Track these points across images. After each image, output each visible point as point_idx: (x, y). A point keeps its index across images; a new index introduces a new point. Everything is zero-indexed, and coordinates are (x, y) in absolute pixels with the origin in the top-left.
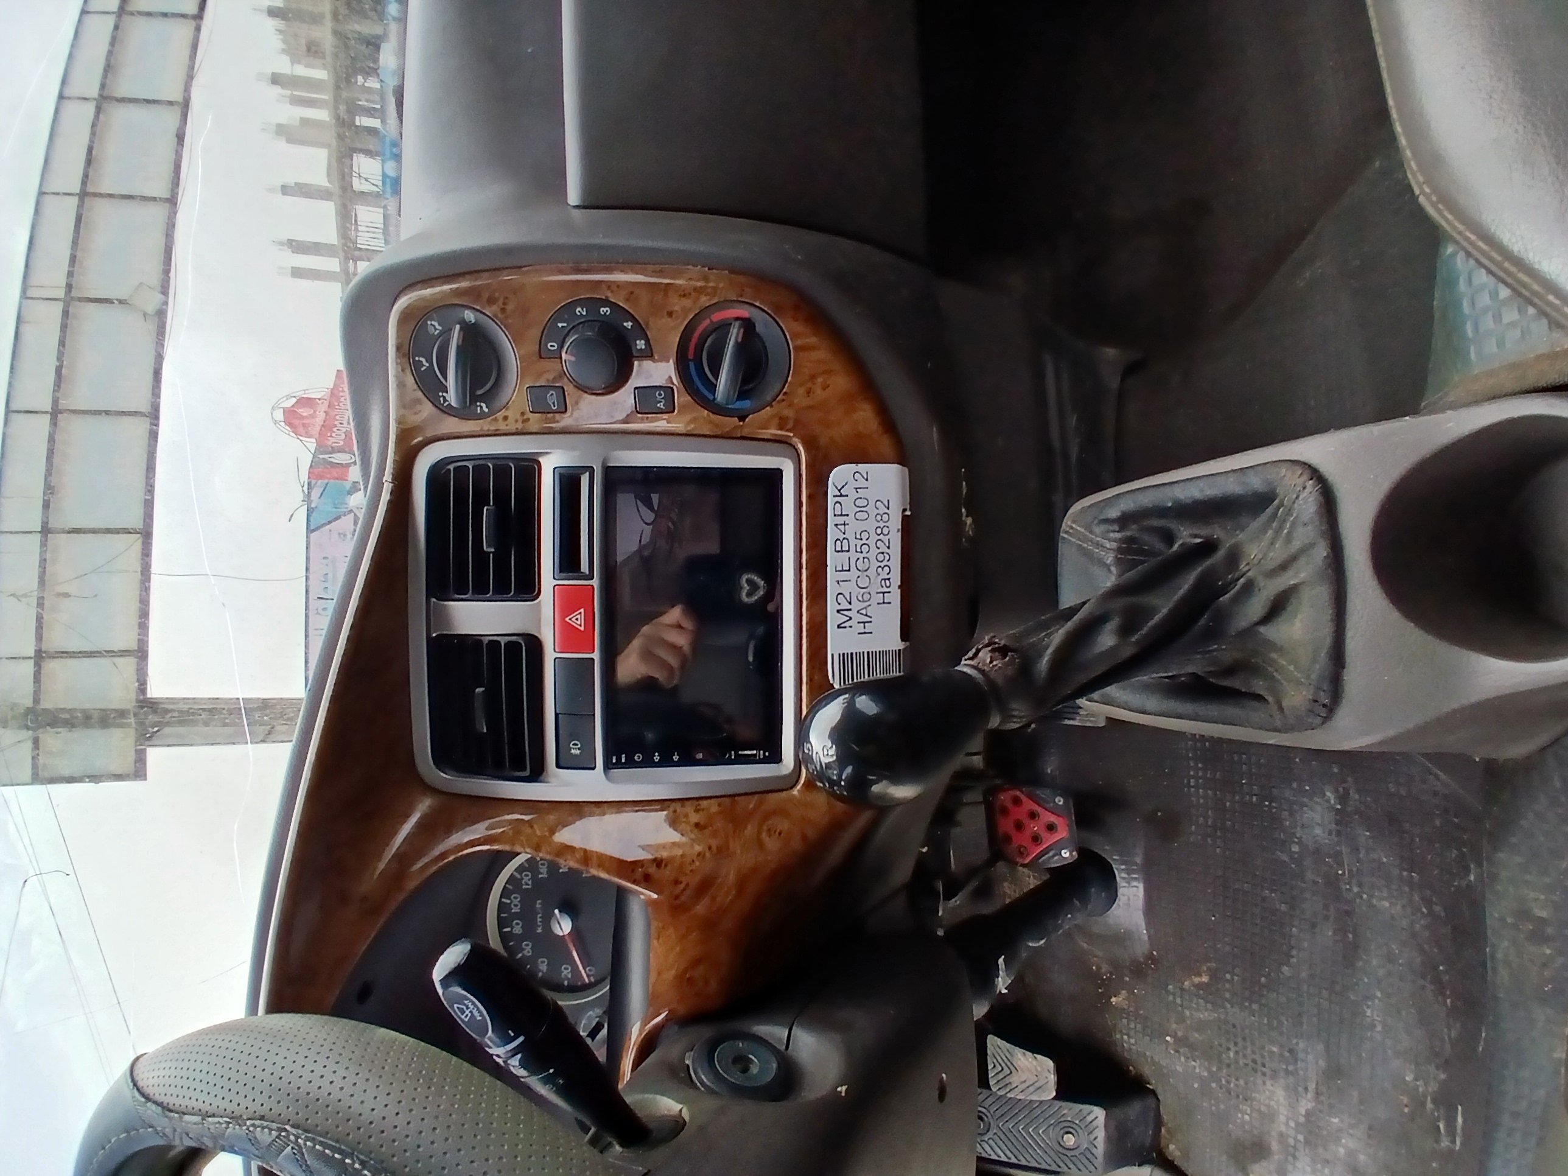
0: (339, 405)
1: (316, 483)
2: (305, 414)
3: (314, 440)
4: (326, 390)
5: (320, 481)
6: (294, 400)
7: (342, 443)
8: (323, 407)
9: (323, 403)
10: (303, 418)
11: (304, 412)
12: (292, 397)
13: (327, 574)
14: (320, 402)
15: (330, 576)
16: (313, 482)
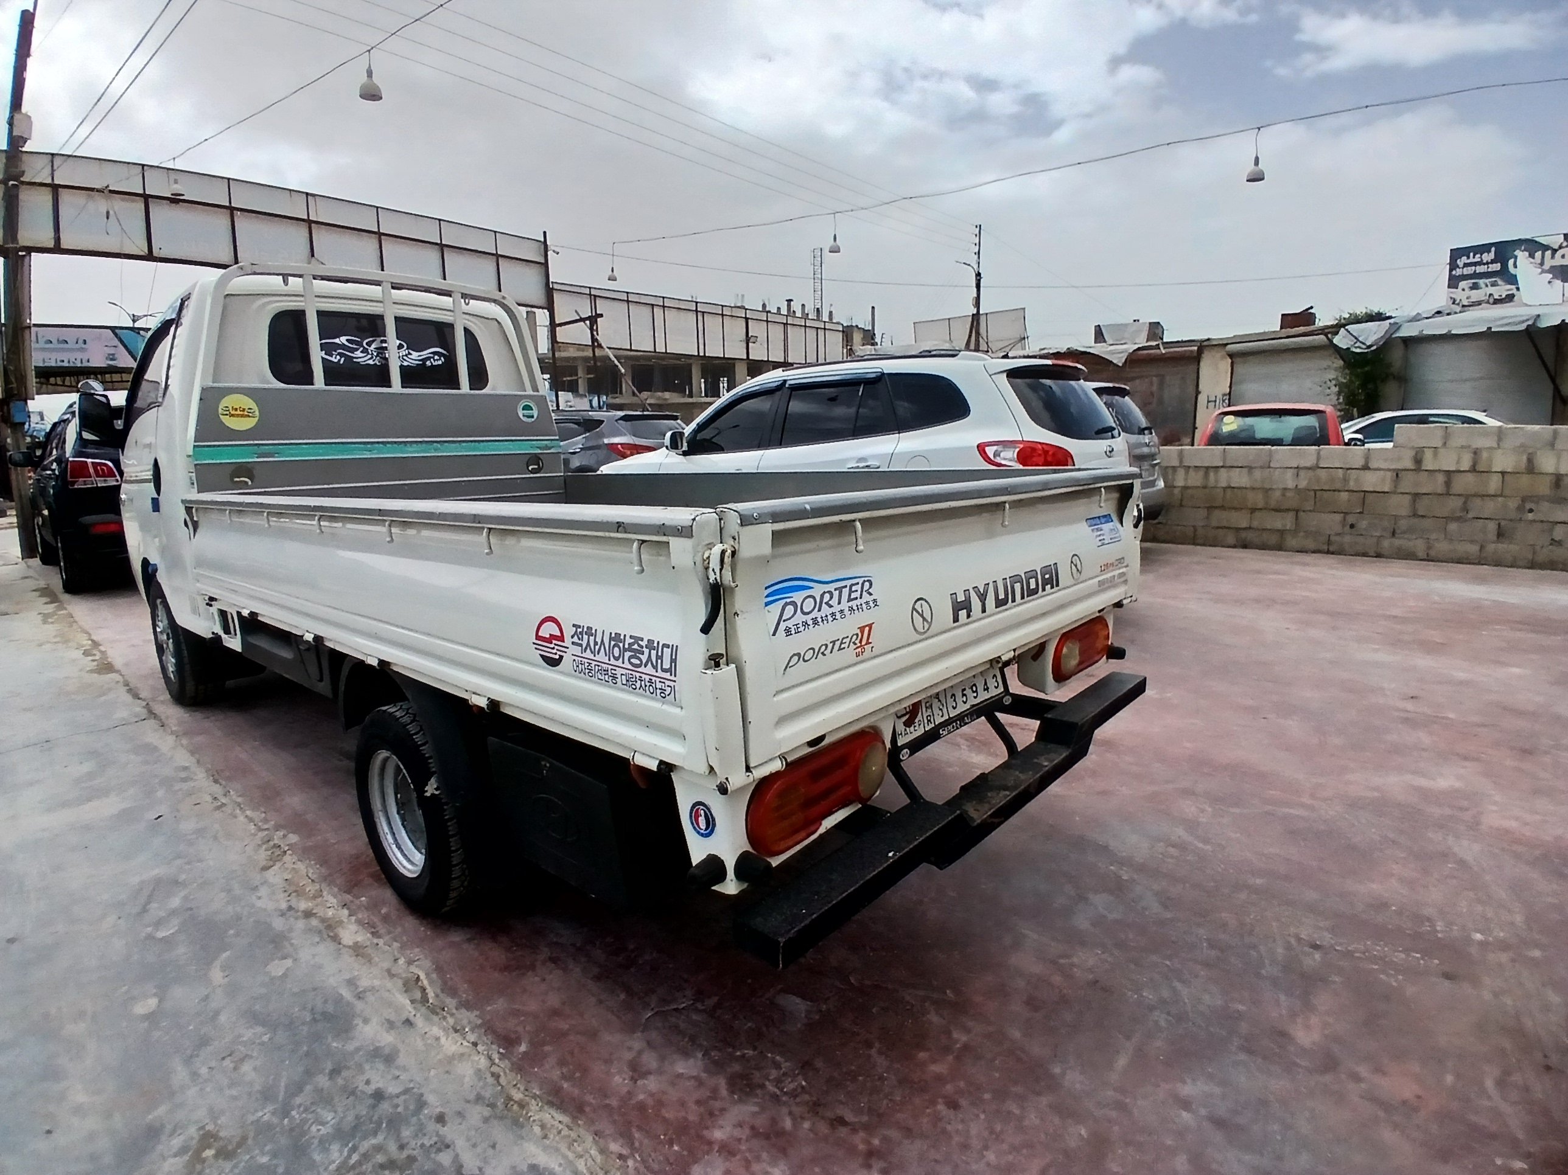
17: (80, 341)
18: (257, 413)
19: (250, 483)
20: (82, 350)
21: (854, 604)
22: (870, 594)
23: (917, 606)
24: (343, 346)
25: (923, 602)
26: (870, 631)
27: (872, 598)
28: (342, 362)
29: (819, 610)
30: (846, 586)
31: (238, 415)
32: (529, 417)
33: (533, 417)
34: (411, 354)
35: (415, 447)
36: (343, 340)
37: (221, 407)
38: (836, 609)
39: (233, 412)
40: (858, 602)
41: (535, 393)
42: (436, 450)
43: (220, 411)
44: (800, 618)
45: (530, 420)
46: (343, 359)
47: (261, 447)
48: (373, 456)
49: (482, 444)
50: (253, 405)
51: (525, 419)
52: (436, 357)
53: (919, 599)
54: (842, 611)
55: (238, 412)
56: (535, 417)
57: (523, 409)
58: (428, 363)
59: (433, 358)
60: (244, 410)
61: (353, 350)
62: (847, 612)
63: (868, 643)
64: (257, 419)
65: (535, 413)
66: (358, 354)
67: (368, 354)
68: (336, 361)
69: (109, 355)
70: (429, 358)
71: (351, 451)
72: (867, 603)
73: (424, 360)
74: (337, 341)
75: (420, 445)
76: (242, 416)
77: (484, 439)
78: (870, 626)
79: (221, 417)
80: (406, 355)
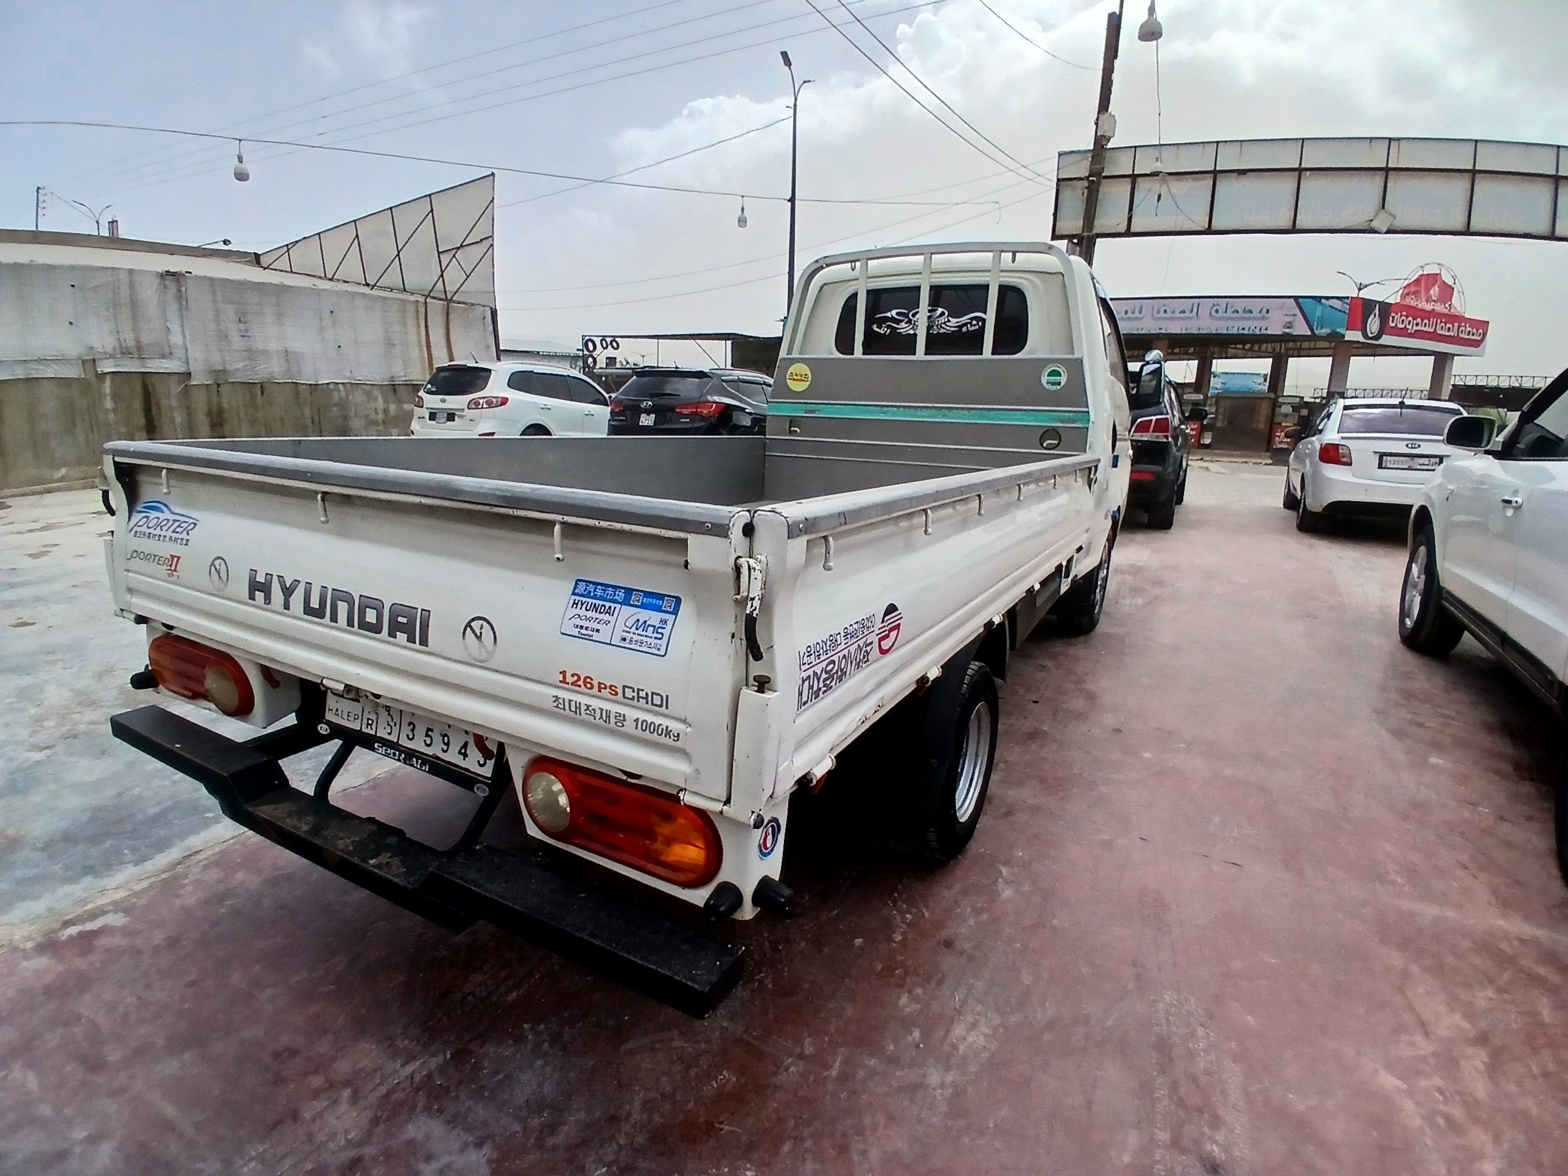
0: (1441, 322)
1: (1347, 304)
2: (1432, 292)
3: (1398, 300)
4: (1463, 310)
5: (1348, 307)
6: (1450, 282)
7: (1393, 325)
8: (1439, 308)
9: (1446, 308)
10: (1428, 290)
11: (1435, 291)
12: (1455, 280)
13: (1251, 312)
14: (1447, 305)
15: (1249, 315)
16: (1348, 301)
17: (1264, 311)
18: (810, 379)
19: (799, 431)
20: (1263, 318)
21: (174, 535)
22: (188, 534)
23: (217, 562)
24: (893, 319)
25: (222, 562)
26: (178, 561)
27: (187, 537)
28: (887, 333)
29: (155, 529)
30: (179, 521)
31: (798, 380)
32: (1053, 384)
33: (1059, 384)
34: (949, 321)
35: (925, 412)
36: (894, 313)
37: (789, 372)
38: (163, 533)
39: (795, 377)
40: (177, 535)
41: (1070, 356)
42: (944, 416)
43: (788, 376)
44: (144, 529)
45: (1054, 388)
46: (889, 330)
47: (809, 405)
48: (887, 418)
49: (992, 413)
50: (809, 373)
51: (1047, 387)
52: (974, 322)
53: (219, 558)
54: (165, 536)
55: (799, 378)
56: (1062, 385)
57: (1048, 376)
58: (964, 329)
59: (971, 323)
60: (801, 376)
61: (898, 322)
62: (167, 539)
63: (175, 570)
64: (809, 383)
65: (1063, 379)
66: (903, 325)
67: (911, 324)
68: (883, 332)
69: (1287, 323)
70: (966, 324)
71: (871, 412)
72: (182, 539)
73: (961, 327)
74: (889, 314)
75: (929, 410)
76: (801, 380)
77: (995, 407)
78: (179, 558)
79: (788, 381)
80: (945, 323)
